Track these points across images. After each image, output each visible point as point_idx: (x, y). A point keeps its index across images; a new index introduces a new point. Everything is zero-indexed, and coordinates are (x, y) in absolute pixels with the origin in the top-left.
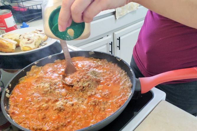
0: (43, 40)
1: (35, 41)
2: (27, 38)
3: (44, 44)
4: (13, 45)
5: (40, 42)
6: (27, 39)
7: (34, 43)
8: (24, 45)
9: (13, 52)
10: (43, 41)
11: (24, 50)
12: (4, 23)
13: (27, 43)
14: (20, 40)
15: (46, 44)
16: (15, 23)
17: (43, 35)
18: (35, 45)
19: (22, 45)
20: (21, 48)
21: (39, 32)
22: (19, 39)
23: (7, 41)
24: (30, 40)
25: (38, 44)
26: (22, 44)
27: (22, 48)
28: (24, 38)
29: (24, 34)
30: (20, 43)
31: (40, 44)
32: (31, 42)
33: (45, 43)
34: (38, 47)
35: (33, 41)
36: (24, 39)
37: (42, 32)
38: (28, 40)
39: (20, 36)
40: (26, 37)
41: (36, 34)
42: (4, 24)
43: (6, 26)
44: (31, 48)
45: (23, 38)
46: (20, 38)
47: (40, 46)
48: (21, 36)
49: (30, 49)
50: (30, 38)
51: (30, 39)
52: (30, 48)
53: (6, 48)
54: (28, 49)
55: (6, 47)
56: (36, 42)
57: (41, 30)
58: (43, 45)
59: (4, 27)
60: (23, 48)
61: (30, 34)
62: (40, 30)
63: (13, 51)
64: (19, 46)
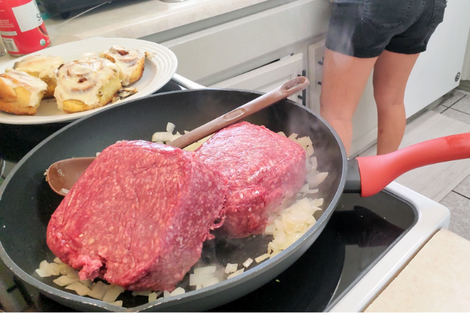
0: (126, 80)
1: (99, 85)
2: (78, 75)
3: (129, 94)
4: (30, 93)
5: (117, 85)
6: (78, 79)
7: (95, 91)
8: (67, 97)
9: (29, 113)
10: (127, 84)
11: (65, 109)
12: (13, 19)
13: (75, 90)
14: (57, 79)
15: (133, 93)
16: (41, 20)
17: (128, 65)
18: (100, 95)
19: (61, 96)
20: (58, 102)
21: (117, 57)
22: (56, 77)
23: (14, 81)
24: (85, 79)
25: (108, 93)
26: (62, 93)
27: (60, 104)
28: (69, 74)
29: (72, 63)
30: (56, 88)
31: (118, 93)
32: (88, 89)
33: (131, 89)
34: (111, 102)
35: (95, 85)
36: (68, 79)
37: (126, 57)
38: (81, 81)
39: (59, 68)
40: (75, 70)
41: (108, 63)
42: (10, 22)
43: (17, 28)
44: (86, 106)
45: (66, 75)
46: (58, 75)
47: (114, 99)
48: (61, 68)
49: (82, 109)
50: (87, 74)
51: (86, 77)
52: (84, 104)
53: (9, 102)
54: (78, 107)
55: (9, 100)
56: (102, 88)
57: (126, 50)
58: (125, 94)
59: (12, 30)
60: (64, 105)
61: (90, 63)
62: (121, 49)
63: (31, 111)
64: (54, 97)
